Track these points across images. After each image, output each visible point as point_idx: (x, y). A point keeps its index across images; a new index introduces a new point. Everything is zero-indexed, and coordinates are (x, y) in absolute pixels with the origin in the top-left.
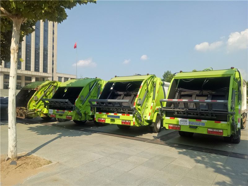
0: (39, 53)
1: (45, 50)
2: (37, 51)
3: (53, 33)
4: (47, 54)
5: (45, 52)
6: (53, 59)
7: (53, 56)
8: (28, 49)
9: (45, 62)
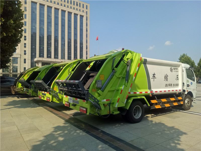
0: (77, 46)
1: (81, 44)
2: (76, 45)
3: (87, 31)
4: (83, 47)
5: (81, 45)
6: (87, 50)
7: (87, 48)
8: (69, 44)
9: (81, 53)
